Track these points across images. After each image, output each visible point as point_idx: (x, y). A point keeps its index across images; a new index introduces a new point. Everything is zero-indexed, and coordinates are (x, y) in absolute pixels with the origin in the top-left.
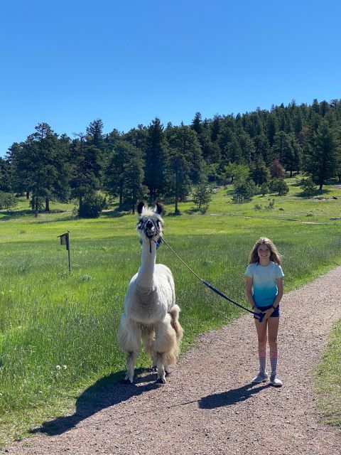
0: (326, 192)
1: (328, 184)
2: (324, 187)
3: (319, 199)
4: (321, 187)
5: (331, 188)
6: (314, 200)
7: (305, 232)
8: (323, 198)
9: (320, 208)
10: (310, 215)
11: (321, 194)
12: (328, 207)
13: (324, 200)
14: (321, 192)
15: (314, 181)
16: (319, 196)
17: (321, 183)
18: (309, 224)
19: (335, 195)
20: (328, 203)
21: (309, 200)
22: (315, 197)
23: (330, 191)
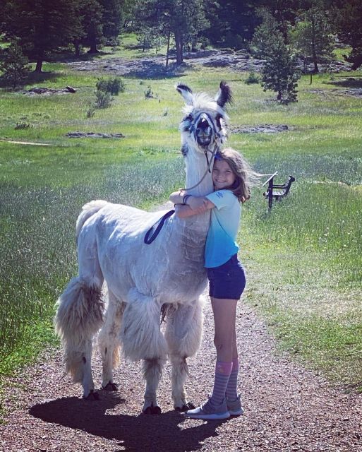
0: (51, 76)
1: (55, 61)
2: (46, 66)
3: (39, 91)
4: (39, 66)
5: (61, 68)
6: (27, 93)
7: (18, 162)
8: (45, 90)
9: (42, 110)
10: (23, 127)
11: (40, 81)
12: (58, 109)
13: (48, 93)
14: (40, 77)
15: (25, 53)
16: (36, 86)
17: (38, 57)
18: (24, 146)
19: (71, 83)
20: (57, 100)
21: (16, 94)
22: (28, 88)
23: (59, 75)
